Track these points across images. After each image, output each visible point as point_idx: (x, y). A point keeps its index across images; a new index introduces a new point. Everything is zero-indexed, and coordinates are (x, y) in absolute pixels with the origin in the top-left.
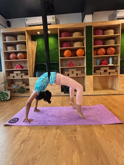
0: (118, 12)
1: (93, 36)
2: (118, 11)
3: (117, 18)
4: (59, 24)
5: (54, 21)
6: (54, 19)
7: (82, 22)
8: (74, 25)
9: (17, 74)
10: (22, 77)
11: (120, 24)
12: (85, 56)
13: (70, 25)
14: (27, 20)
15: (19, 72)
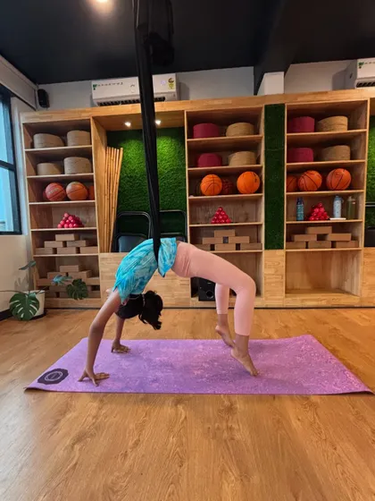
0: (361, 64)
1: (286, 134)
2: (360, 61)
3: (357, 81)
4: (187, 98)
5: (174, 90)
6: (174, 83)
7: (256, 93)
8: (230, 102)
9: (65, 244)
10: (78, 250)
11: (367, 101)
12: (263, 194)
13: (221, 103)
14: (95, 86)
15: (71, 237)
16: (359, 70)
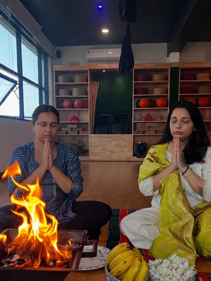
1: (180, 81)
9: (72, 129)
10: (78, 133)
12: (169, 108)
14: (88, 52)
15: (75, 126)
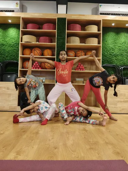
0: (101, 6)
1: (66, 31)
2: (100, 4)
4: (26, 12)
6: (19, 5)
8: (42, 15)
11: (101, 20)
13: (38, 15)
16: (100, 8)
